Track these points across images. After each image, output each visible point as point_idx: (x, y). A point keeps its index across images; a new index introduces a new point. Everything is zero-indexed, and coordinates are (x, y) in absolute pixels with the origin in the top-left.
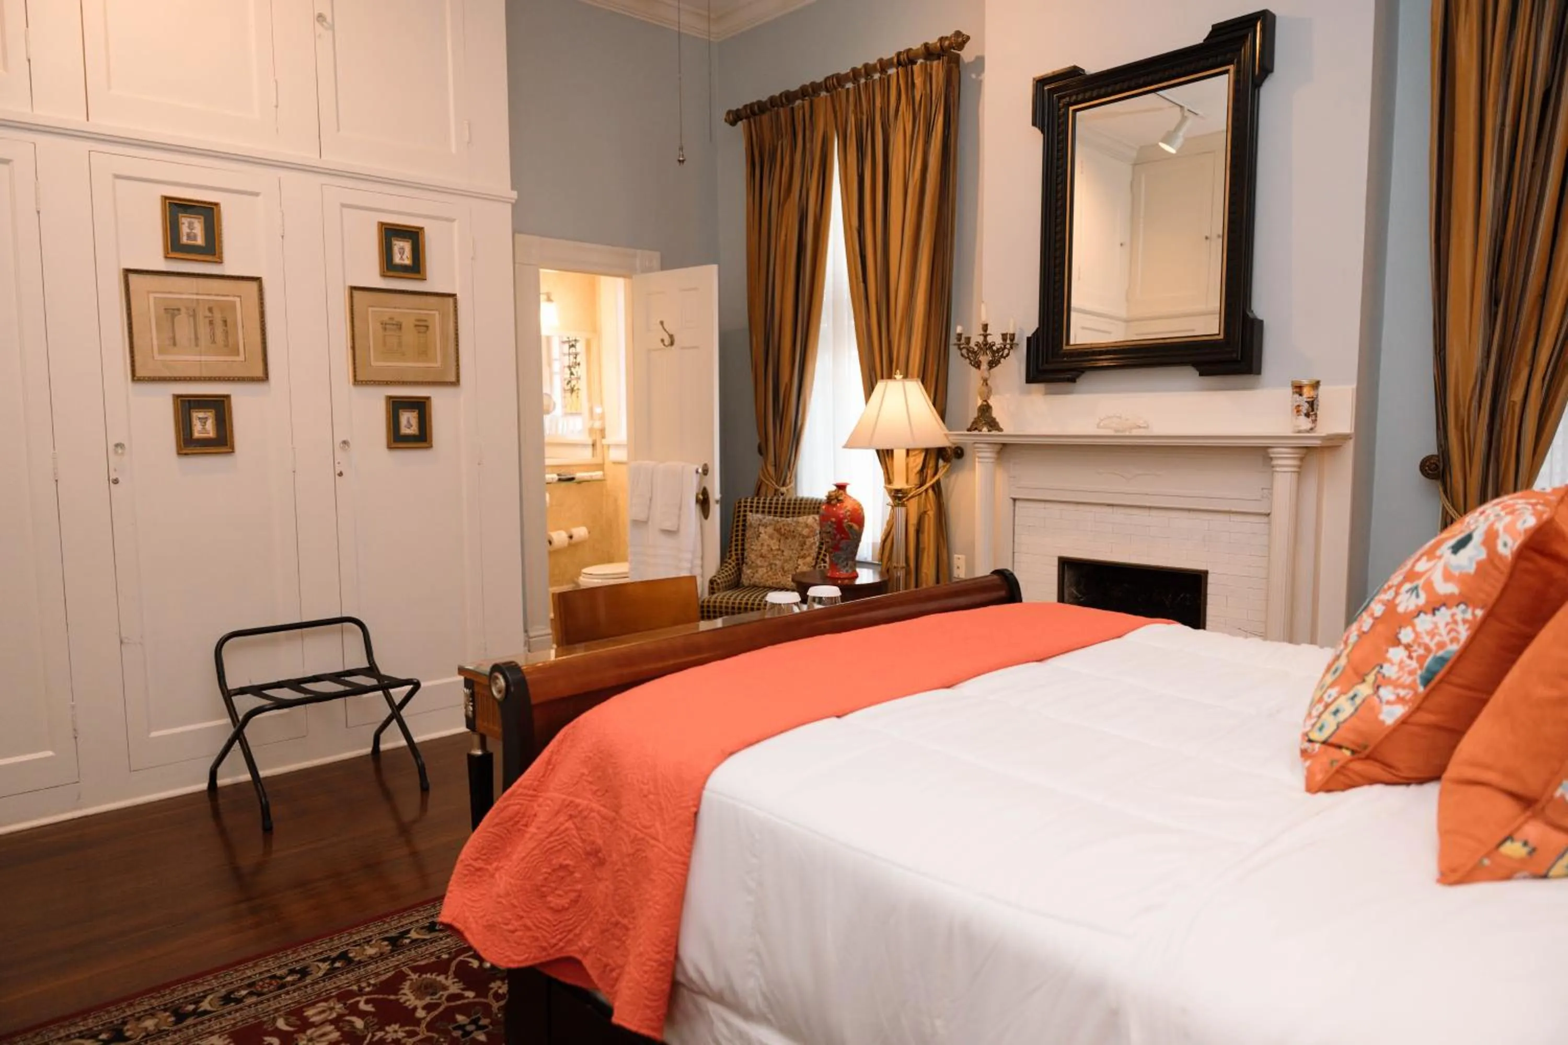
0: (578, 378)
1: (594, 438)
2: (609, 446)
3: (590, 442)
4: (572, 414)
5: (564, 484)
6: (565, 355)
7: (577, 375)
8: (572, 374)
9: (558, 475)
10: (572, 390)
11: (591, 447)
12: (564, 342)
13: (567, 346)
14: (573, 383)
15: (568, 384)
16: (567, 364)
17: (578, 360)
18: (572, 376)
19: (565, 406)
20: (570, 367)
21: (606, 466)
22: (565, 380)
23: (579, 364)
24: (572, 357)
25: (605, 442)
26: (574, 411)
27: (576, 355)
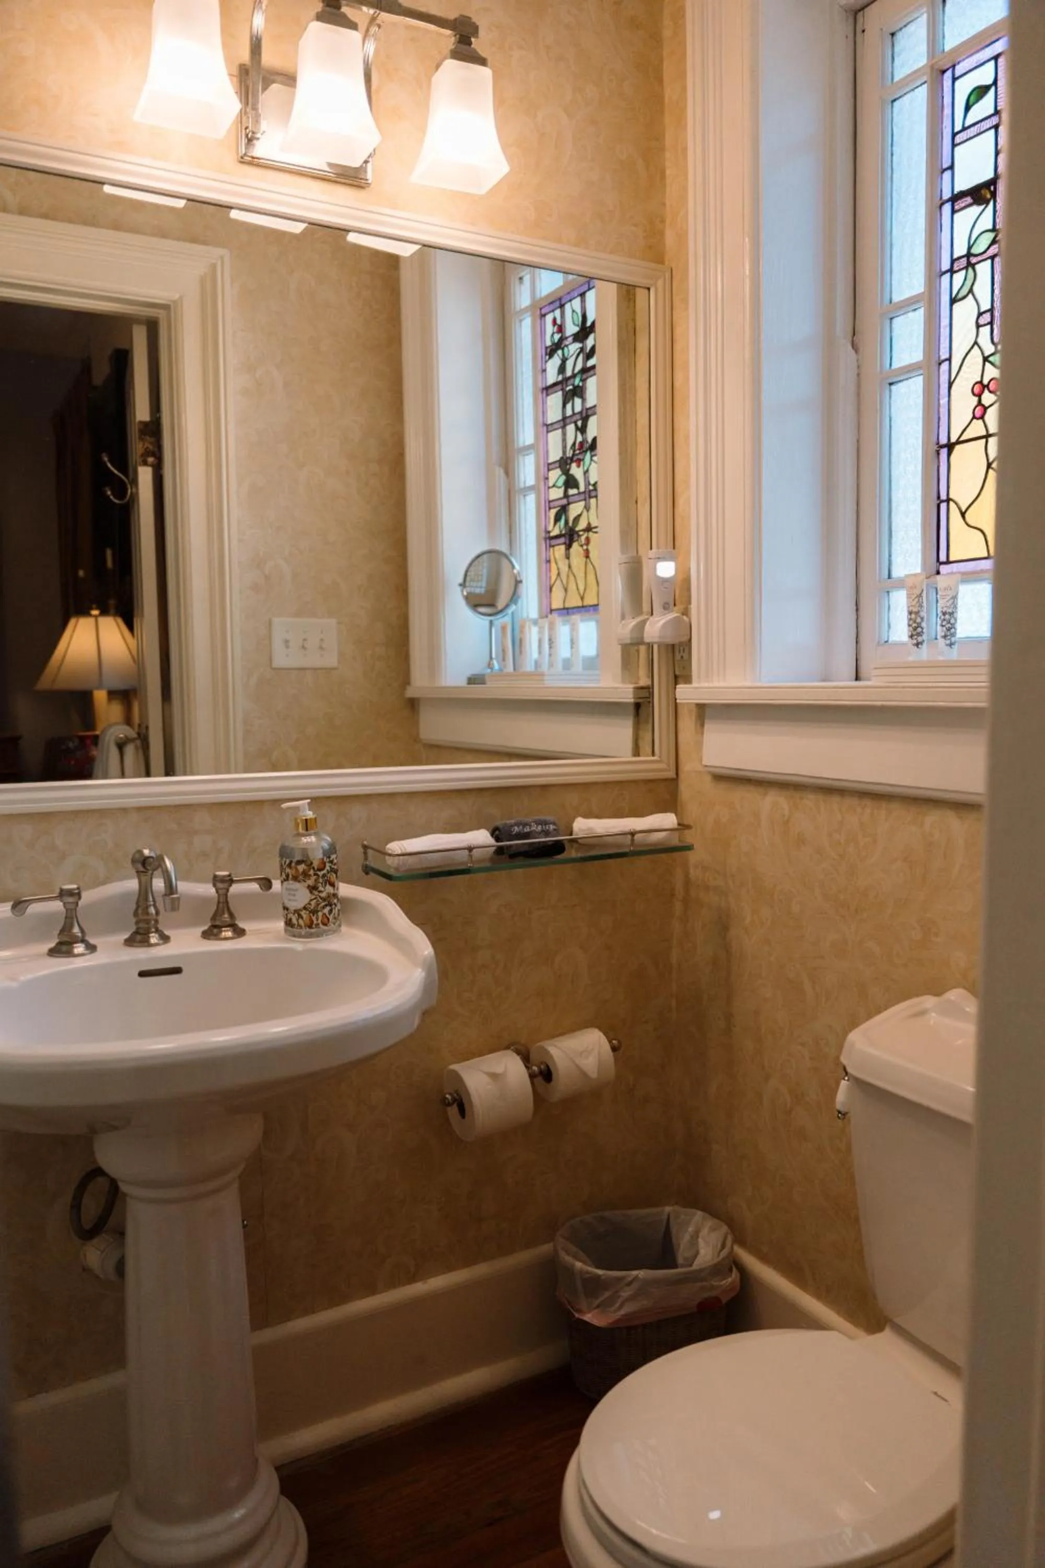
0: (591, 492)
1: (644, 681)
2: (703, 711)
3: (626, 694)
4: (566, 611)
5: (521, 873)
6: (549, 427)
7: (587, 483)
8: (571, 482)
9: (496, 833)
10: (570, 536)
11: (632, 710)
12: (548, 390)
13: (556, 399)
14: (575, 509)
15: (557, 519)
16: (555, 455)
17: (592, 431)
18: (572, 492)
19: (547, 589)
20: (564, 464)
21: (685, 791)
22: (550, 504)
23: (593, 446)
24: (571, 428)
25: (684, 693)
26: (574, 601)
27: (585, 415)
